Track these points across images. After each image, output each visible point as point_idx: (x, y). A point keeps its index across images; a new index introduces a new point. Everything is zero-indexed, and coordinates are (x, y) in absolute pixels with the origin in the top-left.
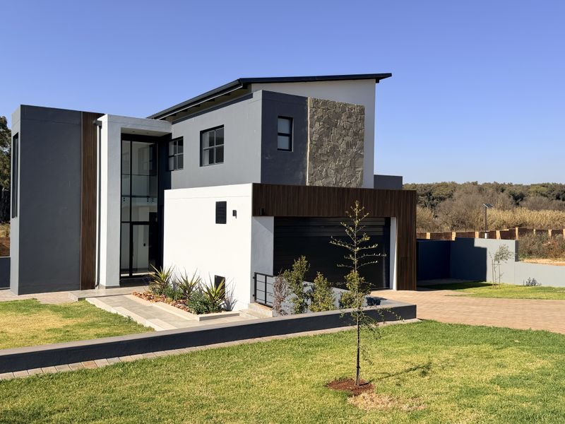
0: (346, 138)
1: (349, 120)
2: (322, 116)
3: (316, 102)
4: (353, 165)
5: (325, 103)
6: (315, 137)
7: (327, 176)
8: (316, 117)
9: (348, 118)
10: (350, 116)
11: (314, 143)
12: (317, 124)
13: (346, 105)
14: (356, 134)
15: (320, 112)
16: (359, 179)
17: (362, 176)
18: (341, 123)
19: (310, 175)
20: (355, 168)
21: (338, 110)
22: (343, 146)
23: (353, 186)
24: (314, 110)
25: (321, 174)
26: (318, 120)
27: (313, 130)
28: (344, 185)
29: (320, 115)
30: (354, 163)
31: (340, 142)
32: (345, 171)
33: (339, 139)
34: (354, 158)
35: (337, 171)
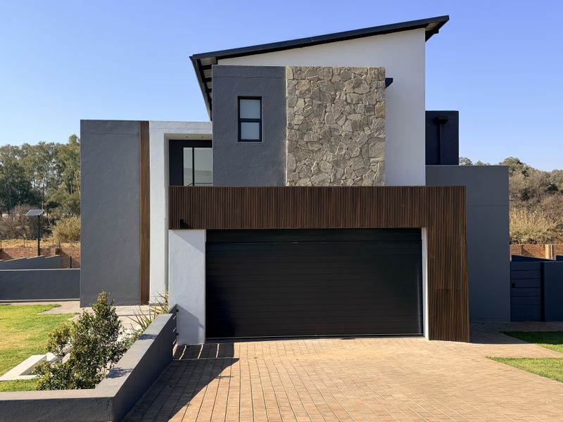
0: (352, 117)
1: (356, 90)
2: (309, 90)
3: (298, 71)
4: (365, 154)
5: (314, 70)
6: (298, 119)
7: (319, 171)
8: (297, 92)
9: (354, 88)
10: (358, 84)
11: (296, 127)
12: (301, 102)
13: (350, 69)
14: (369, 109)
15: (304, 85)
16: (378, 173)
17: (382, 169)
18: (340, 96)
19: (290, 171)
20: (369, 158)
21: (336, 79)
22: (346, 128)
23: (367, 183)
24: (295, 82)
25: (309, 170)
26: (302, 95)
27: (295, 110)
28: (350, 183)
29: (304, 88)
30: (367, 151)
31: (341, 122)
32: (350, 162)
33: (338, 119)
34: (367, 143)
35: (336, 164)
